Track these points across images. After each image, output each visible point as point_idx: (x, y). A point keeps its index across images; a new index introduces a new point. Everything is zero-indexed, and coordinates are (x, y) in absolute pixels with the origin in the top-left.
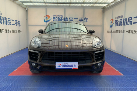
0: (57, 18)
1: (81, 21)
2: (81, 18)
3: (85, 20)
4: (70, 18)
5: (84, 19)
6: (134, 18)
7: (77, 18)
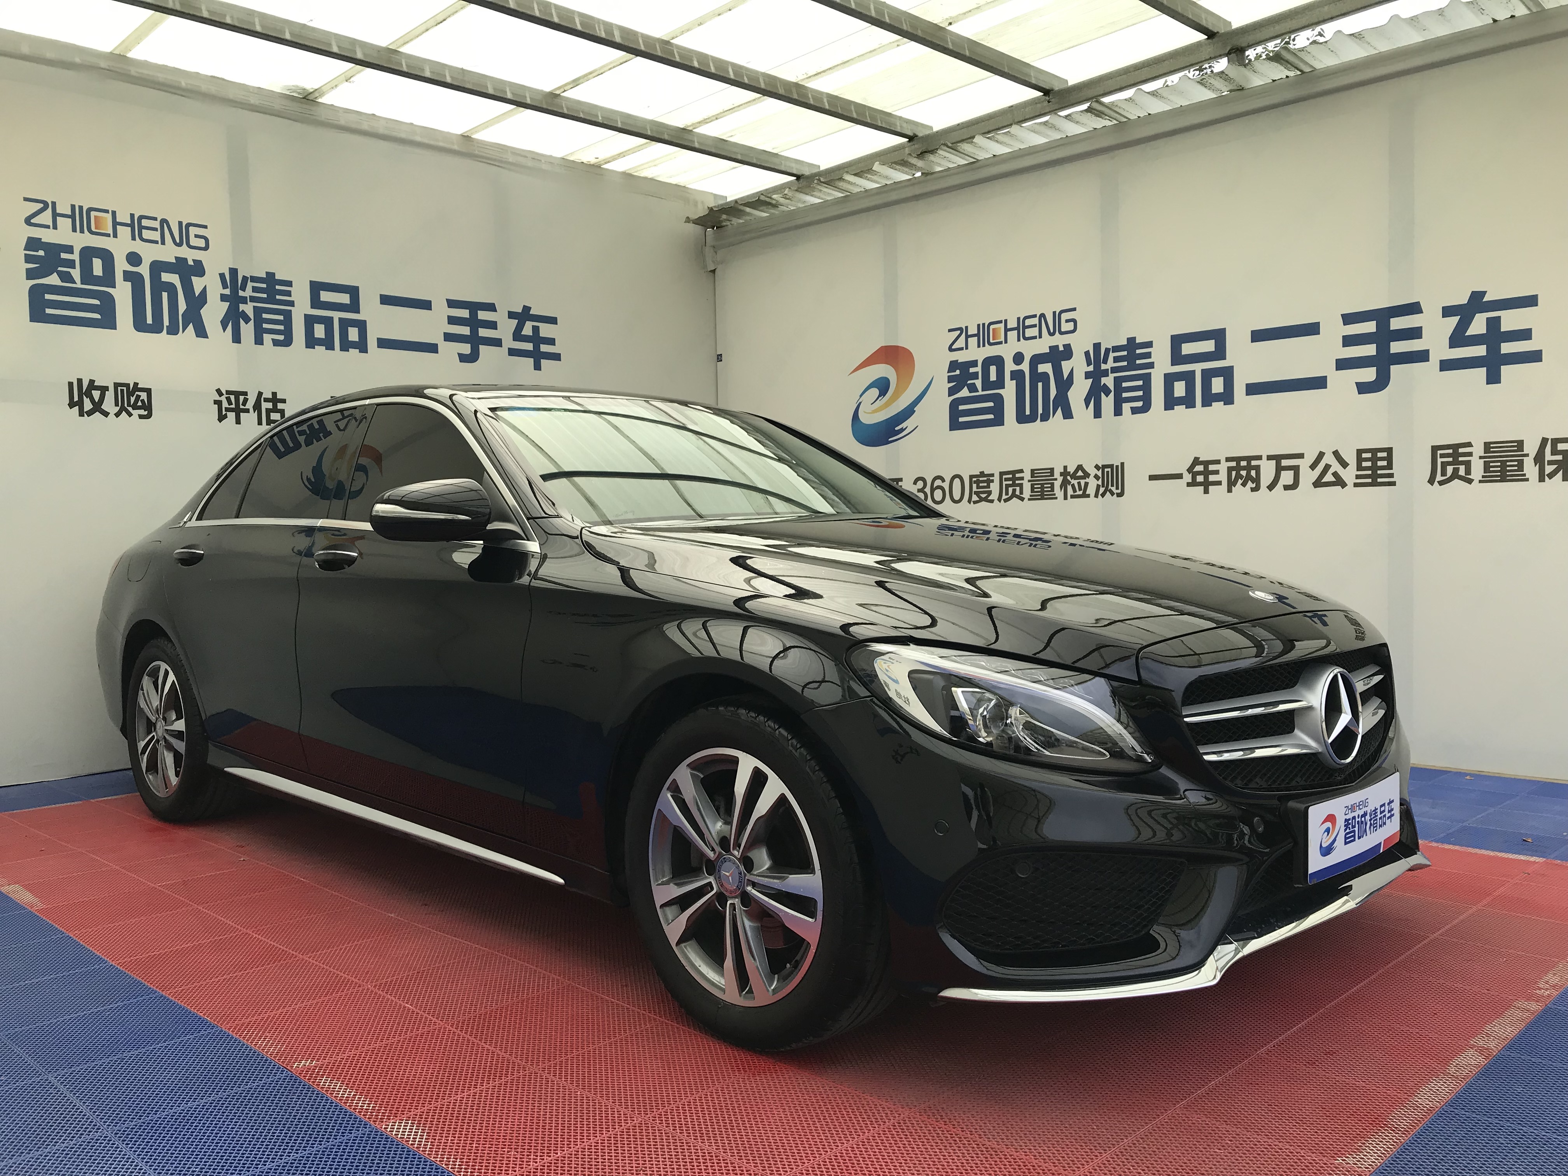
0: (107, 257)
1: (475, 341)
2: (474, 307)
3: (518, 335)
4: (316, 287)
5: (506, 329)
6: (1258, 336)
7: (425, 305)
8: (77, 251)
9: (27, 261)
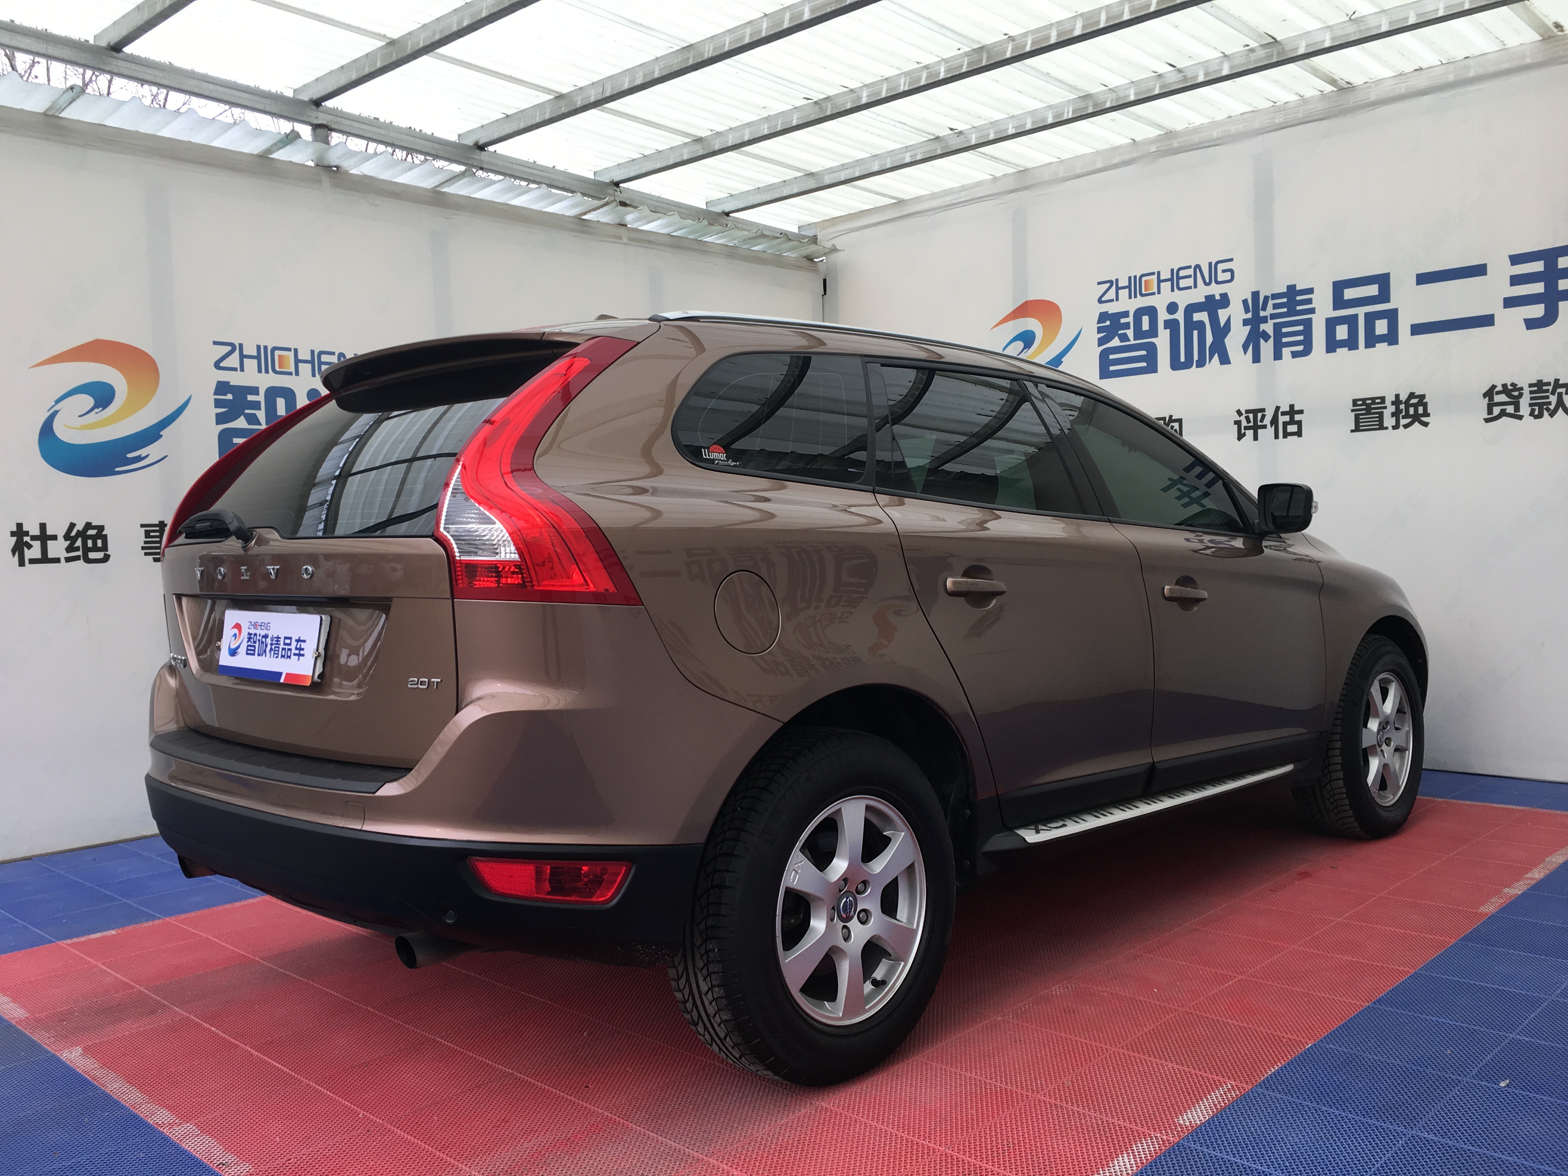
1: (1552, 299)
2: (1551, 255)
8: (1131, 314)
9: (1098, 333)
